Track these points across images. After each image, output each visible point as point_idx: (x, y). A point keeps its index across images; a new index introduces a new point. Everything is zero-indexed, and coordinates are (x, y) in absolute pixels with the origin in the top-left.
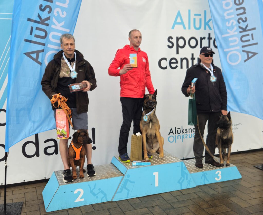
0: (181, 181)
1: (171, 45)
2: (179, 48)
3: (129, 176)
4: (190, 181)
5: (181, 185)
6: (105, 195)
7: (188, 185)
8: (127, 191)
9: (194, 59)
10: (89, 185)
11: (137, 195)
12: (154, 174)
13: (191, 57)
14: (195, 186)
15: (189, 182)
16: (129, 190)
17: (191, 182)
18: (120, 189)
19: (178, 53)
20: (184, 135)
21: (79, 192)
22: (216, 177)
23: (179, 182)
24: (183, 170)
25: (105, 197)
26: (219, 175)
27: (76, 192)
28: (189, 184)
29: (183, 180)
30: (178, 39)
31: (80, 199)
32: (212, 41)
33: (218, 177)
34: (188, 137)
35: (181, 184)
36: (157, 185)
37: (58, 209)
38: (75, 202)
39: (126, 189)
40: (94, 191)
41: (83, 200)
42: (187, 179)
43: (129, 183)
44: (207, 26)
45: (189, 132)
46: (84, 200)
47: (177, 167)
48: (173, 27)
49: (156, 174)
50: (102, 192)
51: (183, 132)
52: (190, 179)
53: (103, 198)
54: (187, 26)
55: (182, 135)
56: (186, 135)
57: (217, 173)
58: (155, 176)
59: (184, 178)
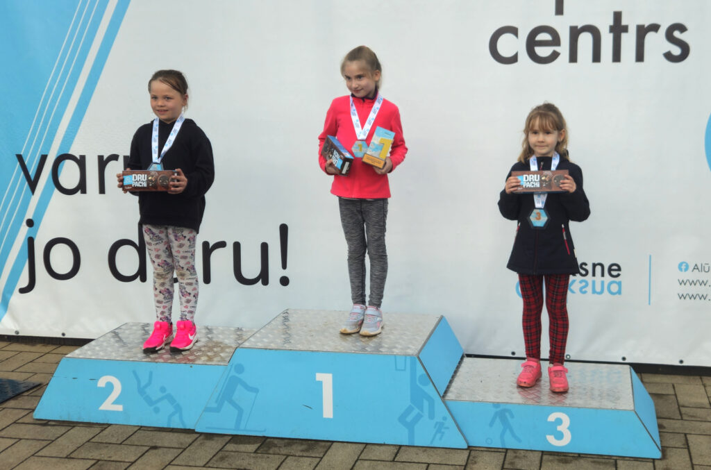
0: (409, 419)
4: (442, 424)
5: (411, 433)
6: (178, 409)
7: (434, 436)
8: (237, 412)
10: (134, 372)
11: (265, 431)
12: (320, 377)
13: (610, 21)
14: (466, 447)
15: (440, 427)
16: (241, 411)
17: (447, 428)
18: (216, 402)
21: (110, 387)
22: (550, 435)
23: (402, 419)
24: (418, 383)
25: (177, 415)
26: (564, 428)
27: (102, 383)
29: (419, 417)
31: (113, 403)
33: (560, 436)
35: (410, 427)
36: (328, 412)
37: (61, 417)
38: (101, 408)
40: (148, 390)
41: (120, 408)
43: (239, 387)
45: (594, 275)
46: (124, 408)
47: (396, 370)
49: (326, 379)
50: (171, 399)
53: (173, 414)
56: (581, 282)
57: (552, 418)
58: (320, 383)
59: (422, 410)
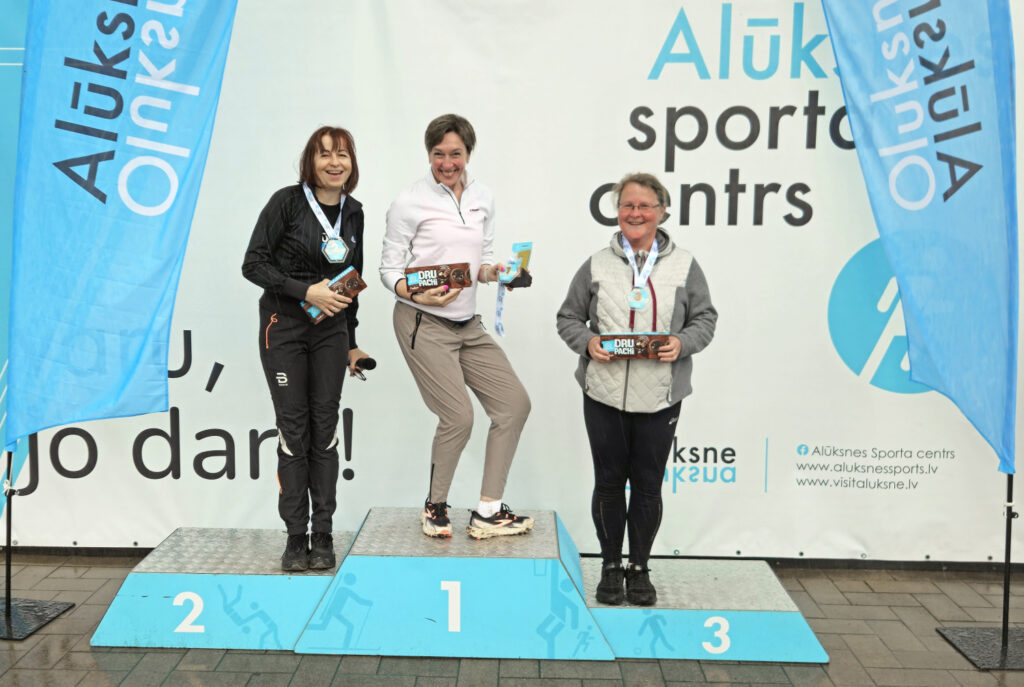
0: (549, 630)
1: (642, 137)
2: (678, 150)
3: (351, 579)
4: (586, 634)
5: (551, 646)
6: (273, 627)
7: (578, 647)
8: (345, 628)
9: (743, 188)
10: (220, 587)
11: (379, 649)
12: (445, 585)
14: (613, 658)
15: (585, 638)
16: (350, 628)
17: (592, 638)
18: (321, 618)
19: (670, 166)
20: (683, 469)
21: (189, 604)
22: (707, 641)
23: (541, 630)
24: (560, 589)
25: (272, 635)
26: (722, 634)
27: (179, 600)
28: (582, 647)
29: (560, 627)
30: (673, 115)
31: (192, 624)
32: (823, 123)
33: (716, 642)
34: (700, 477)
35: (550, 639)
36: (454, 624)
37: (126, 642)
38: (178, 630)
39: (340, 618)
40: (235, 607)
41: (200, 629)
42: (575, 625)
43: (350, 600)
44: (804, 65)
45: (705, 461)
46: (206, 629)
47: (535, 575)
48: (655, 74)
49: (453, 588)
50: (263, 616)
51: (678, 458)
52: (590, 628)
53: (266, 634)
54: (714, 67)
55: (675, 469)
56: (691, 469)
57: (709, 623)
58: (446, 592)
59: (563, 618)
